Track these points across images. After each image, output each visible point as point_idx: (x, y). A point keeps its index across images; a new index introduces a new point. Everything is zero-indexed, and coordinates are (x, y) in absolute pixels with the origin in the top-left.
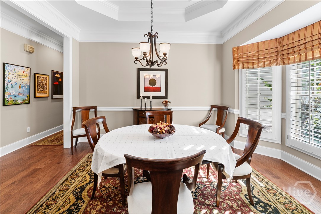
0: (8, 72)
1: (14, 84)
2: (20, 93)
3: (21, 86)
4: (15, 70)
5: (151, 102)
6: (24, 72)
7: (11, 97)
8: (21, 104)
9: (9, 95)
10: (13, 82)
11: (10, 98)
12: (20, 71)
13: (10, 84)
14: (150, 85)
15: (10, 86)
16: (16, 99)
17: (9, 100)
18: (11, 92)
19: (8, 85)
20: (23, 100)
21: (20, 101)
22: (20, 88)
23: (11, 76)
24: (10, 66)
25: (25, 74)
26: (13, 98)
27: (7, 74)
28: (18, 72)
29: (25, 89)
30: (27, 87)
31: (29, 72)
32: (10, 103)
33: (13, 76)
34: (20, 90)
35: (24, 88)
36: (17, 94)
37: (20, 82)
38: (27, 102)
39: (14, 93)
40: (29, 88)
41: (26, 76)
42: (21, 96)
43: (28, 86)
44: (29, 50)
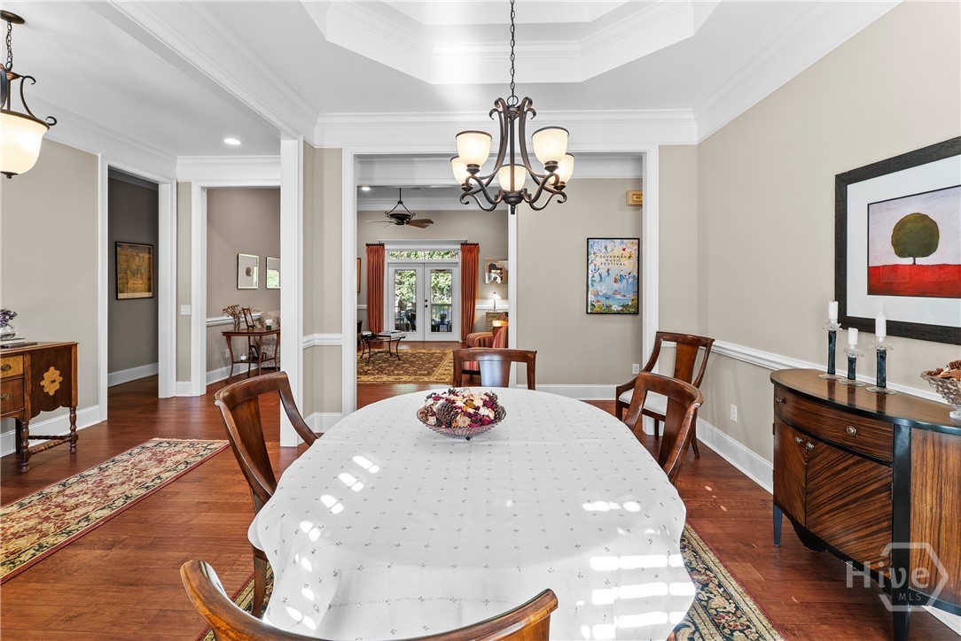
0: (594, 253)
1: (604, 274)
2: (616, 292)
3: (618, 277)
4: (606, 248)
5: (882, 356)
6: (624, 250)
7: (599, 298)
8: (618, 313)
9: (597, 294)
10: (603, 270)
11: (598, 301)
12: (616, 248)
13: (597, 275)
14: (901, 253)
15: (597, 278)
16: (609, 302)
17: (596, 304)
18: (599, 289)
19: (593, 277)
20: (623, 306)
21: (615, 308)
22: (616, 281)
23: (599, 261)
24: (598, 242)
25: (626, 253)
26: (603, 301)
27: (592, 257)
28: (613, 250)
29: (627, 283)
30: (631, 280)
31: (636, 247)
32: (597, 309)
33: (603, 260)
34: (616, 286)
35: (625, 281)
36: (610, 293)
37: (616, 270)
38: (632, 310)
39: (605, 292)
40: (636, 281)
41: (630, 257)
42: (619, 297)
43: (634, 277)
44: (633, 201)
